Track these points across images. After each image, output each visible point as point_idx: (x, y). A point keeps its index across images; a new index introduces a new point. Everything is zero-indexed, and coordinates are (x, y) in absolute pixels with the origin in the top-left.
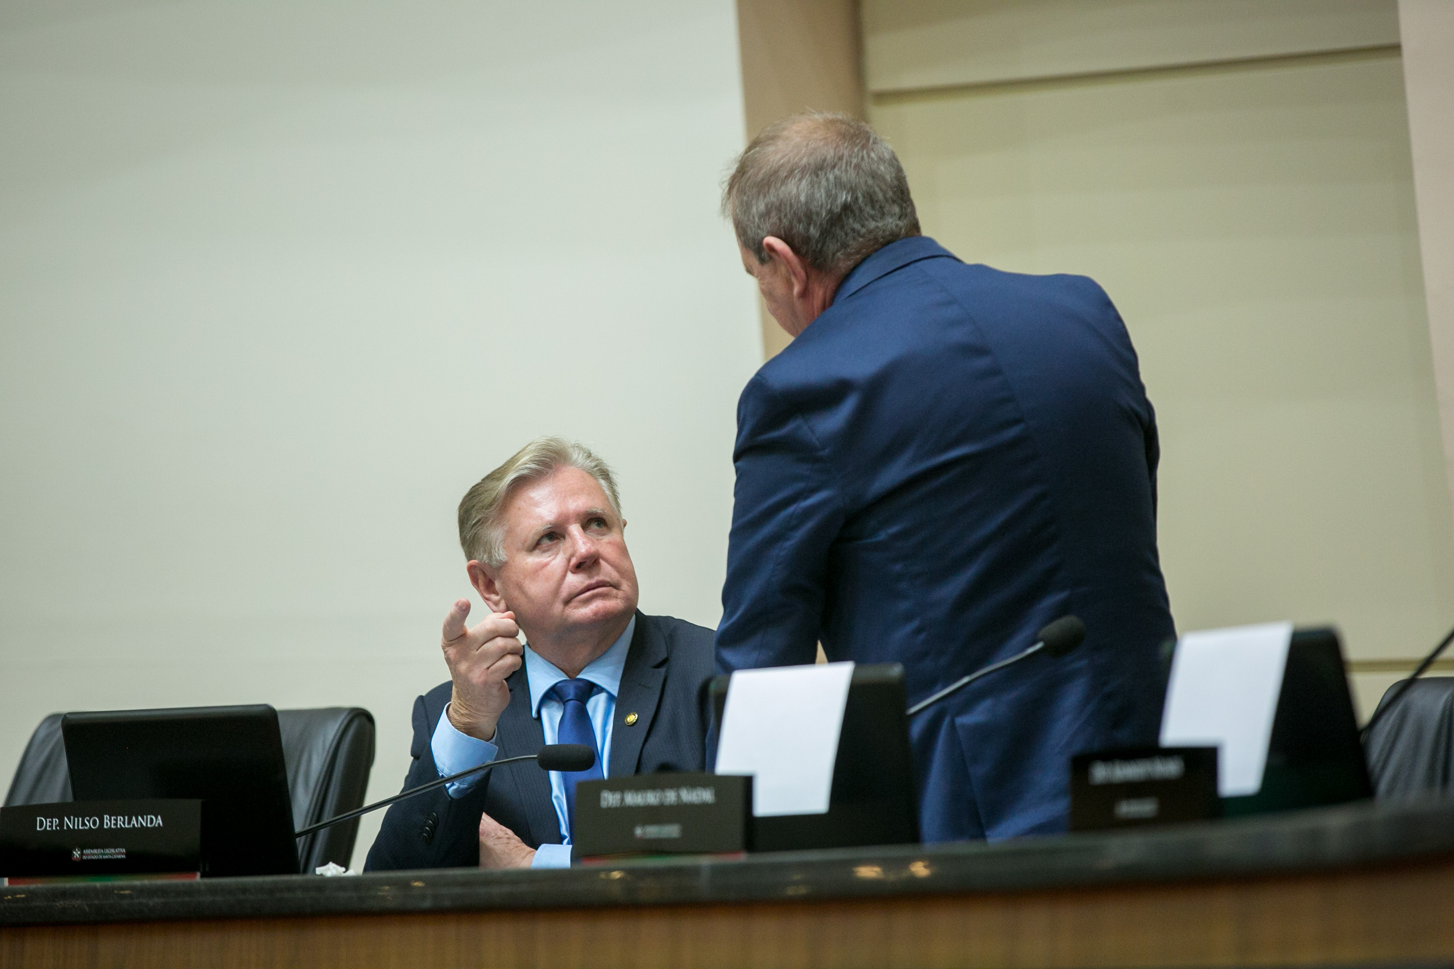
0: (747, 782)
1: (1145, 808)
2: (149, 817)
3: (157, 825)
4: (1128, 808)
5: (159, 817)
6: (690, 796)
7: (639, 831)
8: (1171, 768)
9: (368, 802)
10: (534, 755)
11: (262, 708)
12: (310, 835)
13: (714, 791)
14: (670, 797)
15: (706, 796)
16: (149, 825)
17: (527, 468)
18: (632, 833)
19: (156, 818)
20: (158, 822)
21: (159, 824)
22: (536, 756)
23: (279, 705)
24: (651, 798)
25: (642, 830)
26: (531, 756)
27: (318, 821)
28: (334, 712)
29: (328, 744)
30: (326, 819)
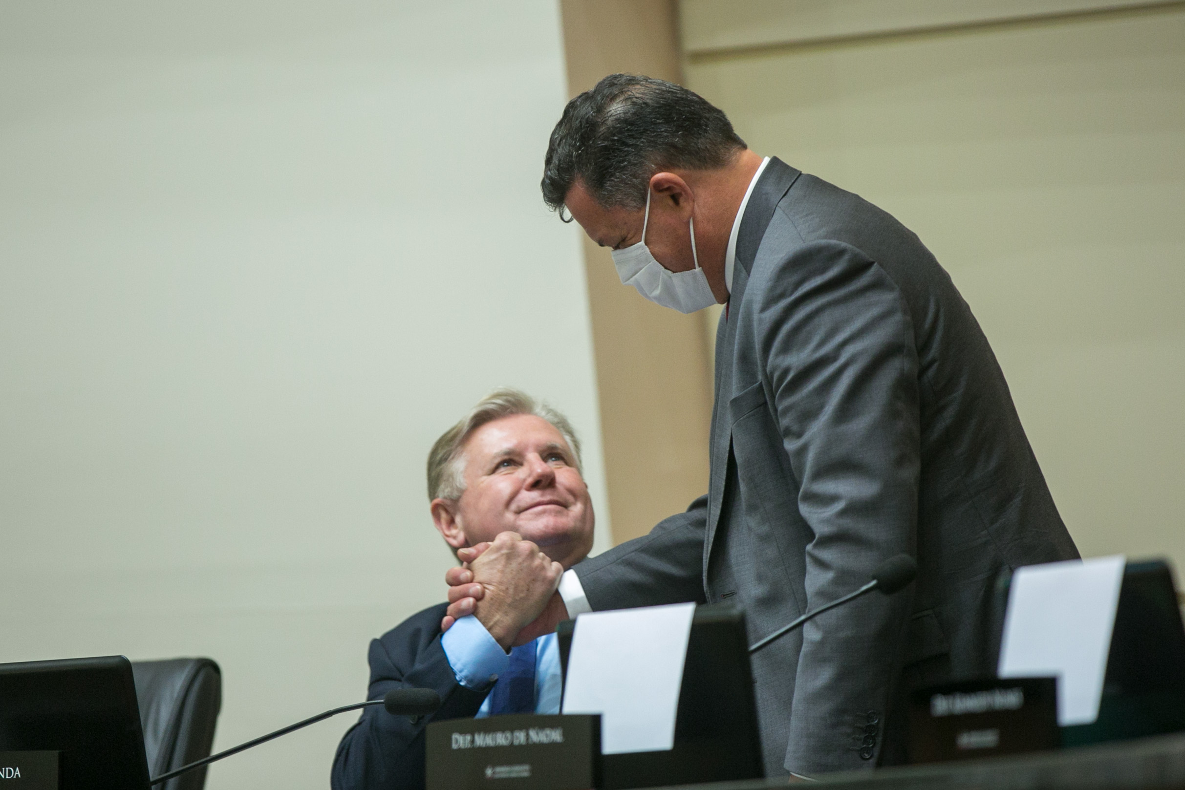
0: (595, 722)
1: (987, 738)
2: (7, 769)
3: (15, 777)
4: (969, 740)
5: (17, 769)
6: (538, 736)
7: (489, 772)
8: (1011, 700)
9: (216, 750)
10: (382, 700)
11: (117, 659)
12: (160, 784)
13: (562, 731)
14: (520, 737)
15: (555, 736)
16: (7, 777)
17: (494, 403)
18: (483, 773)
19: (15, 770)
20: (16, 773)
21: (17, 775)
22: (383, 701)
23: (133, 657)
24: (501, 739)
25: (492, 771)
26: (378, 701)
27: (168, 770)
28: (180, 663)
29: (175, 695)
30: (175, 769)
